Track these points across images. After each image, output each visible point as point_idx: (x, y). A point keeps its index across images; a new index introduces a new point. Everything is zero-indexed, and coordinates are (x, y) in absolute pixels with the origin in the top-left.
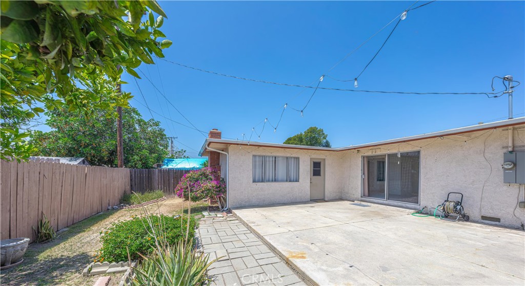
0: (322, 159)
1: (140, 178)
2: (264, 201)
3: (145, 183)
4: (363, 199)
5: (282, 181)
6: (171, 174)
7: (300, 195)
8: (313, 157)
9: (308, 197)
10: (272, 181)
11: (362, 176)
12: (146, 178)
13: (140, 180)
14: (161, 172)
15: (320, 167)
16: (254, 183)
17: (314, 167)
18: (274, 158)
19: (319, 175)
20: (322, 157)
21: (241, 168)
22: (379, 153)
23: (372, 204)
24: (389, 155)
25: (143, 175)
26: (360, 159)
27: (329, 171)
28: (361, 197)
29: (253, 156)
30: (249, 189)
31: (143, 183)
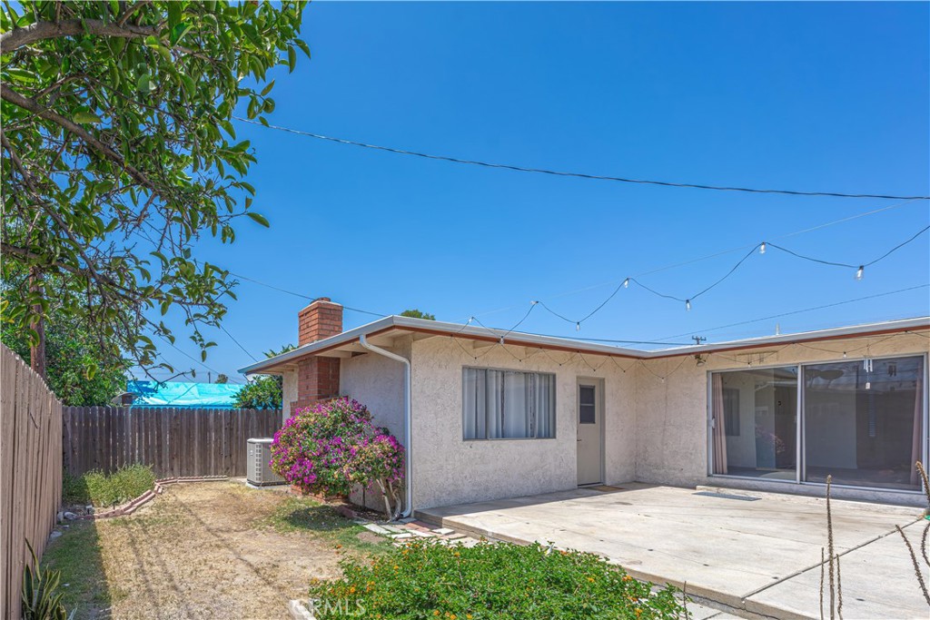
0: (597, 379)
1: (87, 432)
2: (487, 489)
3: (98, 446)
4: (712, 480)
5: (518, 436)
6: (166, 419)
7: (558, 472)
8: (582, 374)
9: (573, 479)
10: (497, 437)
11: (708, 421)
12: (101, 432)
13: (87, 438)
14: (139, 415)
15: (593, 402)
16: (466, 442)
17: (581, 402)
18: (500, 375)
19: (592, 420)
20: (599, 374)
21: (439, 401)
22: (771, 362)
23: (764, 495)
24: (804, 367)
25: (94, 422)
26: (704, 378)
27: (614, 408)
28: (709, 476)
29: (464, 368)
30: (457, 457)
31: (94, 445)
